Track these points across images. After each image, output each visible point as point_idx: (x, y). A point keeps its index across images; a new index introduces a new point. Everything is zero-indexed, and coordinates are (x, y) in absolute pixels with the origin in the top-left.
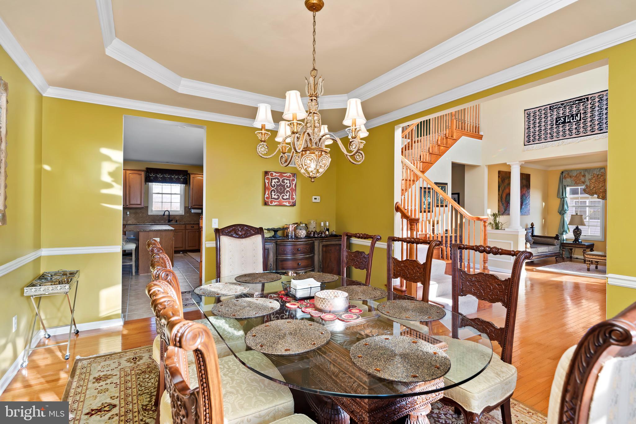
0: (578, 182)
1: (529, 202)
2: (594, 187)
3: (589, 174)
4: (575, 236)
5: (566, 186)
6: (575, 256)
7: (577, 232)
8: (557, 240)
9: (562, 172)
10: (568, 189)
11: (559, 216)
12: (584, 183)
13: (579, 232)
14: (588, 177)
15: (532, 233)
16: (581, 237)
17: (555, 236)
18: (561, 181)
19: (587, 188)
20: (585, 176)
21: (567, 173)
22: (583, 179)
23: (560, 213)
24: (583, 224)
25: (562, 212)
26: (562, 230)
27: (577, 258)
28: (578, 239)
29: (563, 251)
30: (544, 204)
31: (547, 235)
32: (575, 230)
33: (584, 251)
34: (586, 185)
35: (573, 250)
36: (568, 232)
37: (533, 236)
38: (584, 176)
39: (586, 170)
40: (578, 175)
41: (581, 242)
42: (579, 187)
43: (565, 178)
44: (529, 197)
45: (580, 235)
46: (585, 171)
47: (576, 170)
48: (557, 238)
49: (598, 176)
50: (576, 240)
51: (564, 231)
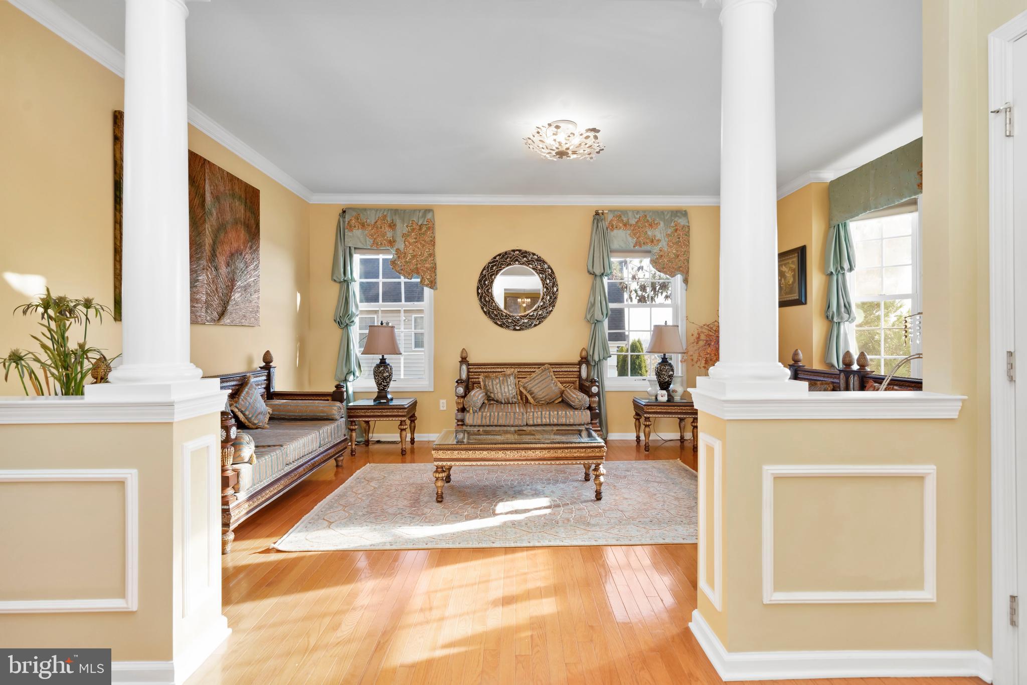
0: (379, 240)
1: (256, 282)
2: (414, 257)
3: (403, 221)
4: (379, 384)
5: (353, 249)
6: (374, 436)
7: (382, 373)
8: (338, 404)
9: (344, 212)
10: (357, 258)
11: (337, 332)
12: (391, 243)
13: (388, 372)
14: (402, 228)
15: (268, 387)
16: (392, 384)
17: (332, 389)
18: (340, 234)
19: (399, 257)
20: (395, 225)
21: (354, 214)
22: (389, 235)
23: (340, 323)
24: (396, 351)
25: (343, 321)
26: (345, 371)
27: (378, 442)
28: (386, 392)
29: (352, 430)
30: (299, 295)
31: (307, 389)
32: (378, 366)
33: (401, 425)
34: (398, 250)
35: (372, 424)
36: (357, 374)
37: (270, 395)
38: (392, 226)
39: (396, 211)
40: (379, 223)
41: (392, 399)
42: (381, 257)
43: (351, 228)
44: (257, 266)
45: (390, 380)
46: (395, 215)
47: (376, 209)
48: (338, 395)
49: (420, 229)
50: (382, 394)
51: (350, 372)
